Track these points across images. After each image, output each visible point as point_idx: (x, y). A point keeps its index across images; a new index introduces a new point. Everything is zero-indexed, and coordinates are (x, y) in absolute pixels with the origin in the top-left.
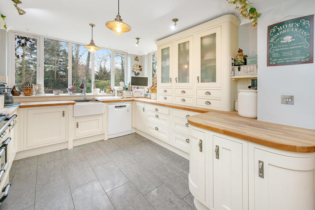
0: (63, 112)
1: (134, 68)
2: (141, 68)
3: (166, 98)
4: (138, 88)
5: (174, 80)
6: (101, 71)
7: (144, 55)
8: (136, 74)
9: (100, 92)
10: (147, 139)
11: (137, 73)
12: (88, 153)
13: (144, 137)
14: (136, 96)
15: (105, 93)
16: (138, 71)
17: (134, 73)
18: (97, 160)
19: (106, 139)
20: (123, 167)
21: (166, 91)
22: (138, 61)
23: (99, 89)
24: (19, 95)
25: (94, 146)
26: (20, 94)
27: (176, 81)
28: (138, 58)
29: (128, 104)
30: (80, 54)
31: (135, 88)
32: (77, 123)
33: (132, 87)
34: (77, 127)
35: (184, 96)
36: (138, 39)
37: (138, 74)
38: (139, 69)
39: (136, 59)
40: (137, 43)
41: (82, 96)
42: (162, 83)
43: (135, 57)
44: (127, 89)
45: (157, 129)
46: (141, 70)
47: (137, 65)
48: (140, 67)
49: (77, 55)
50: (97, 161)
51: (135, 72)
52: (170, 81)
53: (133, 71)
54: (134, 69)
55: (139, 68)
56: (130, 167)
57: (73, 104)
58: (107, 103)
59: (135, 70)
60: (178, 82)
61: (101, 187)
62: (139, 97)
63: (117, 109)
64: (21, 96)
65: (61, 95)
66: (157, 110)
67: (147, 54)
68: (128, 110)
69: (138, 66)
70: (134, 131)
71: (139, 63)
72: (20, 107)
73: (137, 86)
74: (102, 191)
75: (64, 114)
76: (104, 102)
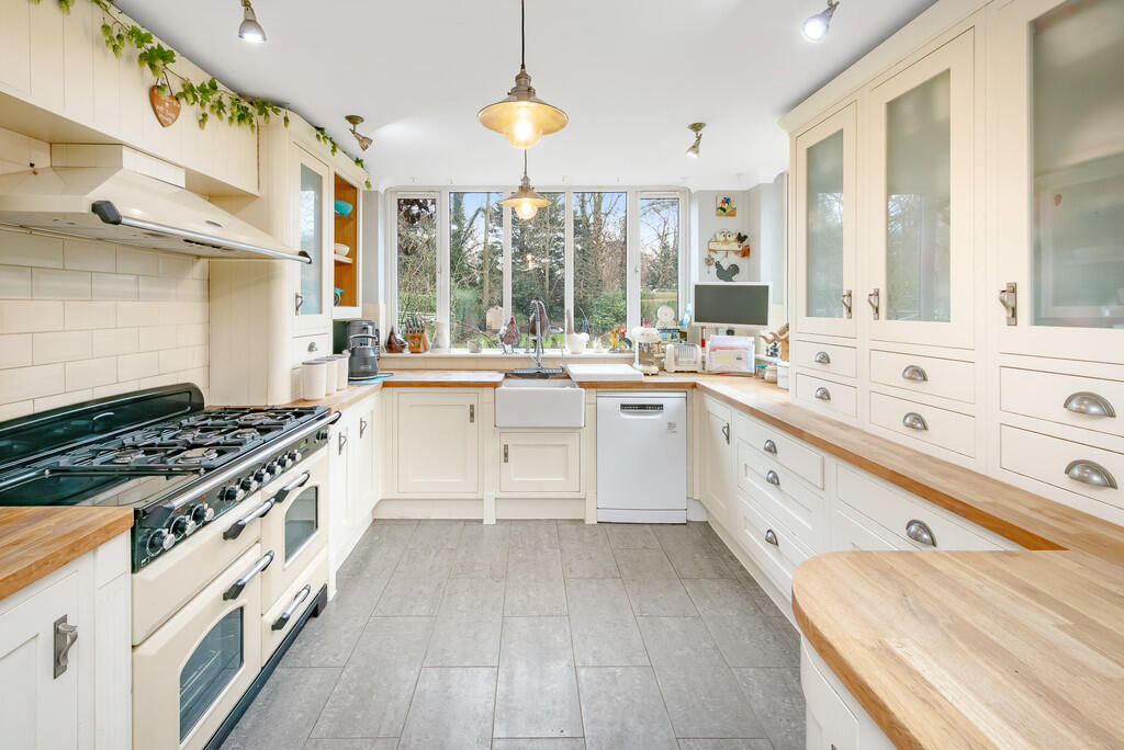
0: (472, 407)
1: (712, 246)
2: (745, 243)
3: (825, 396)
4: (730, 332)
5: (862, 307)
6: (667, 256)
7: (759, 185)
8: (721, 273)
9: (589, 345)
10: (742, 568)
11: (725, 268)
12: (520, 555)
13: (733, 557)
14: (714, 366)
15: (607, 350)
16: (735, 259)
17: (714, 269)
18: (531, 593)
19: (591, 520)
20: (591, 661)
21: (825, 359)
22: (732, 214)
23: (584, 336)
24: (400, 352)
25: (547, 536)
26: (404, 347)
27: (877, 310)
28: (734, 204)
29: (672, 401)
30: (604, 207)
31: (716, 335)
32: (506, 447)
33: (703, 328)
34: (506, 461)
35: (915, 398)
36: (696, 127)
37: (735, 269)
38: (736, 252)
39: (725, 206)
40: (695, 148)
41: (529, 358)
42: (809, 314)
43: (719, 201)
44: (684, 335)
45: (773, 540)
46: (746, 253)
47: (726, 234)
48: (741, 238)
49: (597, 211)
50: (528, 596)
51: (718, 265)
52: (845, 311)
53: (709, 261)
54: (715, 251)
55: (735, 246)
56: (615, 673)
57: (495, 385)
58: (594, 390)
59: (717, 257)
60: (889, 317)
61: (491, 705)
62: (727, 370)
63: (627, 416)
64: (407, 352)
65: (486, 352)
66: (772, 449)
67: (771, 180)
68: (670, 424)
69: (734, 238)
70: (697, 516)
71: (734, 225)
72: (385, 385)
73: (726, 326)
74: (486, 722)
75: (472, 415)
76: (581, 384)
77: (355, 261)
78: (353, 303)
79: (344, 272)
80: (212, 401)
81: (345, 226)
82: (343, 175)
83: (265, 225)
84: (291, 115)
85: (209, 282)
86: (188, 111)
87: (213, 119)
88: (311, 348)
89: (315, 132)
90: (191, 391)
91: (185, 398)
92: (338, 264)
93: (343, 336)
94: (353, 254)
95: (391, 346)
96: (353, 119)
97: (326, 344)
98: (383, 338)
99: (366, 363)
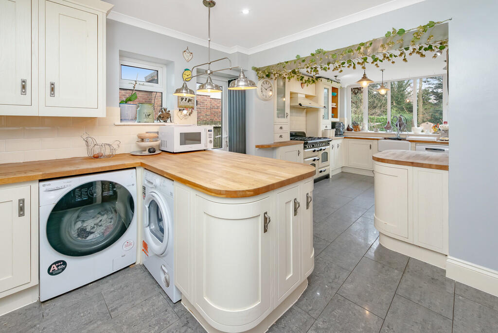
0: (371, 145)
24: (351, 131)
57: (379, 139)
64: (353, 131)
65: (379, 132)
72: (345, 138)
75: (370, 147)
76: (409, 141)
77: (337, 106)
78: (337, 117)
79: (334, 110)
80: (307, 136)
81: (335, 99)
82: (334, 86)
83: (317, 102)
84: (322, 79)
85: (306, 113)
86: (306, 85)
87: (309, 84)
88: (326, 127)
89: (327, 80)
90: (304, 133)
91: (303, 134)
92: (332, 108)
93: (334, 125)
94: (337, 105)
95: (348, 129)
96: (336, 76)
97: (330, 127)
98: (346, 127)
99: (340, 132)
